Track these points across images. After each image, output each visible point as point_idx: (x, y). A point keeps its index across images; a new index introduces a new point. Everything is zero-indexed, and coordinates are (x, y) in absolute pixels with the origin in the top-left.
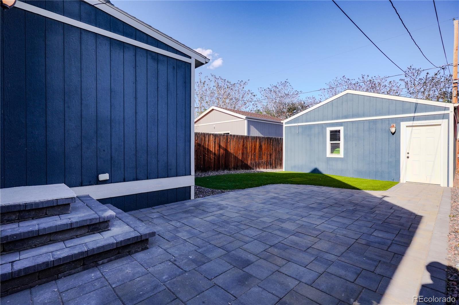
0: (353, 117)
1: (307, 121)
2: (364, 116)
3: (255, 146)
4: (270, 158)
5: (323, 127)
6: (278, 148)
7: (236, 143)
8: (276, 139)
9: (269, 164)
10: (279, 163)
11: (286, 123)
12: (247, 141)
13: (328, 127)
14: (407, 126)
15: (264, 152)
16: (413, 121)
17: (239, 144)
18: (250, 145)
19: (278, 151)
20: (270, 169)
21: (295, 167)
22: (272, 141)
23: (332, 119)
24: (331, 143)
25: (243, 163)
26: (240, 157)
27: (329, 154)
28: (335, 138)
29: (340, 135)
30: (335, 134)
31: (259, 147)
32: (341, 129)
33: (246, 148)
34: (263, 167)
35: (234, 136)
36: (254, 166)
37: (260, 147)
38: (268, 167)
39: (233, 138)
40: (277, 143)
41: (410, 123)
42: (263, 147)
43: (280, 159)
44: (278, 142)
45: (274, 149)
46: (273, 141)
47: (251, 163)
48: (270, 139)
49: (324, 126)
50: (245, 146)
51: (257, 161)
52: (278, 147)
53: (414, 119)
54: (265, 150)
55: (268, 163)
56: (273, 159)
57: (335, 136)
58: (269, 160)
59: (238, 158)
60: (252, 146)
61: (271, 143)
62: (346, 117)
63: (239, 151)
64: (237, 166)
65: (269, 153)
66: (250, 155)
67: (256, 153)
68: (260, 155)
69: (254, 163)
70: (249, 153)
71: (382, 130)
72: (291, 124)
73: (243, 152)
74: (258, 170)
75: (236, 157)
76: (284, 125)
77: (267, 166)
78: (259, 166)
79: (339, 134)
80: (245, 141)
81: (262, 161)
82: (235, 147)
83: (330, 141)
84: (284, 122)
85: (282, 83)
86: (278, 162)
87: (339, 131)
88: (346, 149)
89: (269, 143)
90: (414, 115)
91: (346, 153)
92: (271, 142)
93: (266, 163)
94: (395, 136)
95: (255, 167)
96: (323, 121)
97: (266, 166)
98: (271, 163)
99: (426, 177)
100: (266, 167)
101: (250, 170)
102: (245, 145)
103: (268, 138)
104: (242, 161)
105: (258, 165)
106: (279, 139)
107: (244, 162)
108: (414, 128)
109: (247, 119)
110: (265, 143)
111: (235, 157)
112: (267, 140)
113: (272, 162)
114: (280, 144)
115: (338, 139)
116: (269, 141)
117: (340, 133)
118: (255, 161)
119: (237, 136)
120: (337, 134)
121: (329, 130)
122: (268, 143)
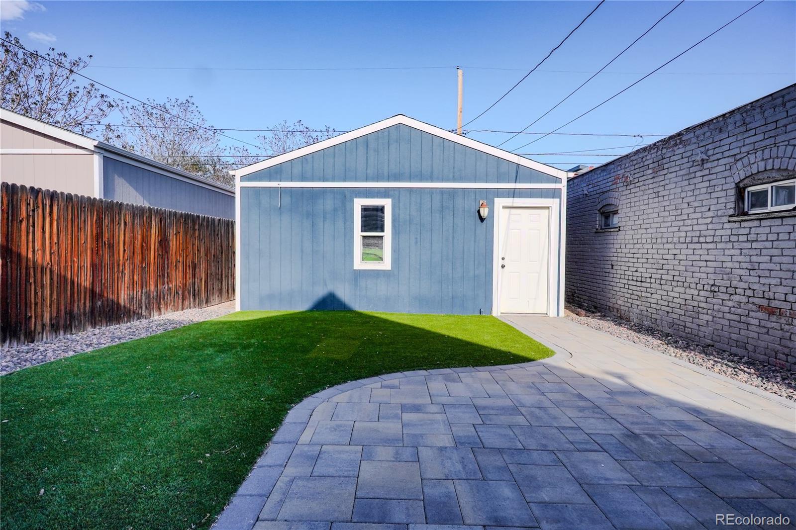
0: (410, 179)
1: (303, 179)
2: (431, 179)
3: (145, 240)
4: (194, 276)
5: (346, 196)
6: (213, 247)
7: (62, 224)
8: (208, 222)
9: (189, 293)
10: (216, 287)
11: (244, 178)
12: (112, 221)
13: (356, 198)
14: (504, 207)
15: (174, 261)
16: (513, 197)
17: (79, 229)
18: (128, 235)
19: (214, 256)
20: (194, 307)
21: (271, 297)
22: (197, 227)
23: (367, 179)
24: (364, 237)
25: (99, 303)
26: (85, 280)
27: (359, 264)
28: (374, 224)
29: (383, 217)
30: (373, 216)
31: (160, 242)
32: (387, 203)
33: (111, 246)
34: (174, 305)
35: (53, 196)
36: (141, 308)
37: (164, 242)
38: (186, 303)
39: (48, 203)
40: (211, 234)
41: (509, 201)
42: (171, 243)
43: (220, 278)
44: (214, 231)
45: (202, 250)
46: (201, 225)
47: (131, 299)
48: (194, 219)
49: (348, 194)
50: (105, 239)
51: (152, 288)
52: (213, 243)
53: (513, 193)
54: (178, 253)
55: (186, 292)
56: (201, 279)
57: (373, 220)
58: (190, 281)
59: (72, 282)
60: (133, 238)
61: (194, 233)
62: (397, 178)
63: (79, 256)
64: (71, 315)
65: (189, 262)
66: (126, 272)
67: (148, 265)
68: (164, 270)
69: (144, 297)
70: (124, 265)
71: (464, 211)
72: (260, 181)
73: (97, 261)
74: (156, 317)
75: (62, 279)
76: (238, 184)
77: (183, 300)
78: (160, 304)
79: (381, 214)
80: (106, 221)
81: (170, 289)
82: (58, 243)
83: (362, 231)
84: (239, 173)
85: (179, 102)
86: (213, 284)
87: (381, 209)
88: (396, 251)
89: (191, 231)
90: (515, 186)
91: (396, 260)
92: (194, 230)
93: (180, 292)
94: (485, 225)
95: (146, 308)
96: (345, 180)
97: (180, 301)
98: (196, 292)
99: (528, 301)
100: (180, 304)
101: (129, 321)
102: (106, 235)
103: (187, 217)
104: (93, 292)
105: (157, 302)
106: (217, 222)
107: (101, 295)
108: (513, 211)
109: (103, 152)
110: (178, 233)
111: (62, 282)
112: (185, 223)
113: (198, 287)
114: (218, 235)
115: (380, 226)
116: (190, 225)
117: (383, 213)
118: (144, 291)
119: (69, 198)
120: (377, 216)
121: (359, 203)
122: (186, 232)
